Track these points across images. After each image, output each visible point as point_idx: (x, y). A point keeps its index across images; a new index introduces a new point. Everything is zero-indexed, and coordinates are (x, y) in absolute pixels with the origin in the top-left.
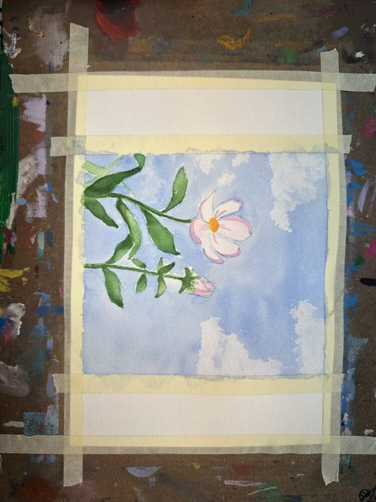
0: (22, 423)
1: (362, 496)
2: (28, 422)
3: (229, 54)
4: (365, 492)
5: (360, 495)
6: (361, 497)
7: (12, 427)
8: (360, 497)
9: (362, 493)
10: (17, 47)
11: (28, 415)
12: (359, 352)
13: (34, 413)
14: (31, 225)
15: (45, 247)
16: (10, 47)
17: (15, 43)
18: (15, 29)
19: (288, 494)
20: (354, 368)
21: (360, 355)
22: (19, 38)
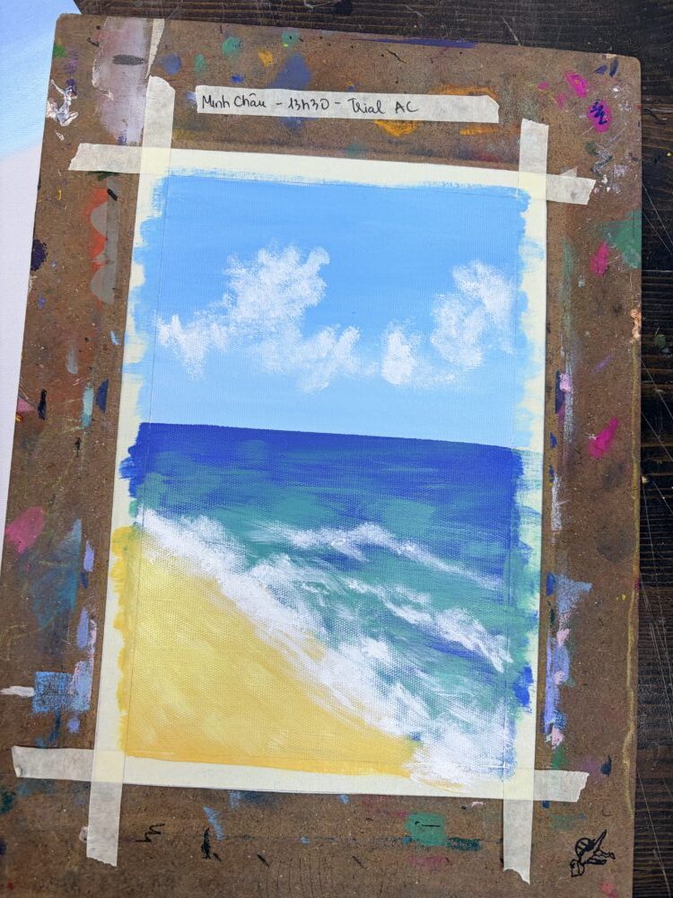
0: (31, 689)
1: (580, 848)
2: (42, 688)
3: (390, 142)
4: (586, 842)
5: (577, 847)
6: (579, 850)
7: (15, 696)
8: (577, 852)
9: (580, 844)
10: (72, 109)
11: (42, 676)
12: (576, 604)
13: (52, 673)
14: (75, 377)
15: (93, 411)
16: (61, 109)
17: (69, 103)
18: (71, 83)
19: (457, 836)
20: (567, 631)
21: (578, 610)
22: (76, 97)
